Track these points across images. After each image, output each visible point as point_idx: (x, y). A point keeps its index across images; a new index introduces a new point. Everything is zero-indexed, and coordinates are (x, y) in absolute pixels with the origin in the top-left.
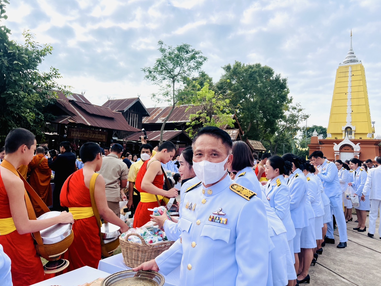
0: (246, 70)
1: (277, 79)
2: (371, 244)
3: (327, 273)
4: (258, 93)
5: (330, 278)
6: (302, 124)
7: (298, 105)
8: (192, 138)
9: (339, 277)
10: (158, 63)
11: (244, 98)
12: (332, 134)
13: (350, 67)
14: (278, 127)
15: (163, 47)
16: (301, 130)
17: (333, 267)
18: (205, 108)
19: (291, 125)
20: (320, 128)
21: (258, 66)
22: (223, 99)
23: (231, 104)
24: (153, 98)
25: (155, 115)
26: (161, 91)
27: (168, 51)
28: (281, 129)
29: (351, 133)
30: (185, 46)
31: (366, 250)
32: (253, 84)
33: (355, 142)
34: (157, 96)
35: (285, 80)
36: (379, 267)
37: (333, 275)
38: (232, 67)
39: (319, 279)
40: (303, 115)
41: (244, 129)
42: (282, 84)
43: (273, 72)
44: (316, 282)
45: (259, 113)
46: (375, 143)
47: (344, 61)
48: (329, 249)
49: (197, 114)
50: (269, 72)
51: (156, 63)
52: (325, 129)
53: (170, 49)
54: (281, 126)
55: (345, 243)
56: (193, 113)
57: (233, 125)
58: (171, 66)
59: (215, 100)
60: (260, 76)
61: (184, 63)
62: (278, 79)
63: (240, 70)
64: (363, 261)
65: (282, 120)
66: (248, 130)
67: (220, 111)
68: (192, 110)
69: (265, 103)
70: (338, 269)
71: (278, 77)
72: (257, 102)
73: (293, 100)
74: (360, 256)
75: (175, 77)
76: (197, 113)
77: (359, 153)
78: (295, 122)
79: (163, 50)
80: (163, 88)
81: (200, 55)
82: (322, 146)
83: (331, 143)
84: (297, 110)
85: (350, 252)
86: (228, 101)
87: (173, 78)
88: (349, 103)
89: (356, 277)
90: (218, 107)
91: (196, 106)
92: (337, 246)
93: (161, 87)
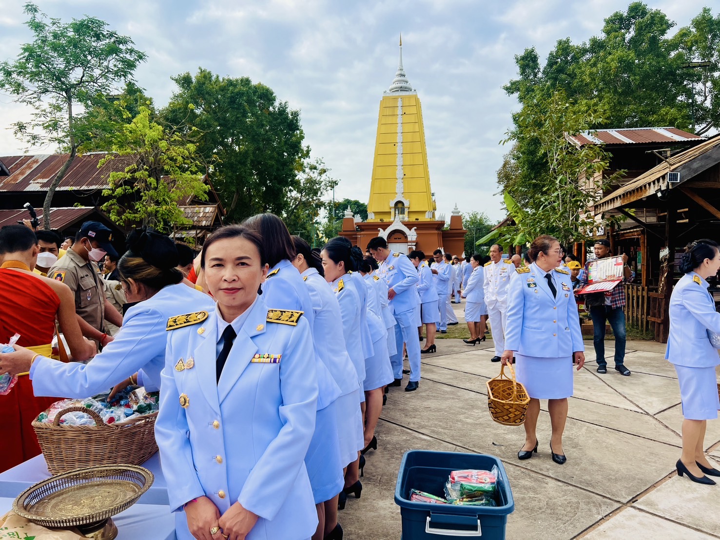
0: (223, 89)
1: (282, 111)
2: (450, 379)
3: (398, 432)
4: (248, 135)
5: (405, 438)
6: (326, 197)
7: (319, 162)
8: (117, 223)
9: (417, 434)
10: (27, 54)
11: (223, 144)
12: (376, 213)
13: (399, 99)
14: (287, 200)
15: (39, 18)
16: (325, 208)
17: (405, 420)
18: (143, 160)
19: (308, 199)
20: (355, 204)
21: (246, 82)
22: (182, 144)
23: (198, 154)
24: (19, 134)
25: (22, 173)
26: (39, 119)
27: (50, 28)
28: (291, 204)
29: (403, 212)
30: (92, 22)
31: (445, 389)
32: (238, 117)
33: (409, 226)
34: (29, 130)
35: (295, 114)
36: (466, 409)
37: (408, 433)
38: (194, 80)
39: (389, 443)
40: (328, 179)
41: (225, 205)
42: (292, 121)
43: (275, 97)
44: (385, 449)
45: (252, 174)
46: (436, 226)
47: (391, 87)
48: (395, 394)
49: (127, 172)
50: (267, 96)
51: (22, 54)
52: (363, 205)
53: (55, 26)
54: (291, 200)
55: (417, 383)
56: (117, 170)
57: (206, 196)
58: (59, 63)
59: (165, 144)
60: (251, 102)
61: (93, 61)
62: (284, 111)
63: (211, 87)
64: (444, 405)
65: (292, 189)
66: (233, 206)
67: (177, 166)
68: (114, 165)
69: (262, 155)
70: (413, 422)
71: (283, 108)
72: (246, 152)
73: (310, 152)
74: (439, 398)
75: (72, 90)
76: (127, 169)
77: (414, 244)
78: (315, 193)
79: (38, 27)
80: (42, 111)
81: (130, 46)
82: (360, 235)
83: (374, 227)
84: (318, 171)
85: (424, 394)
86: (192, 147)
87: (67, 91)
88: (399, 161)
89: (440, 430)
90: (171, 159)
91: (123, 156)
92: (406, 389)
93: (37, 108)
